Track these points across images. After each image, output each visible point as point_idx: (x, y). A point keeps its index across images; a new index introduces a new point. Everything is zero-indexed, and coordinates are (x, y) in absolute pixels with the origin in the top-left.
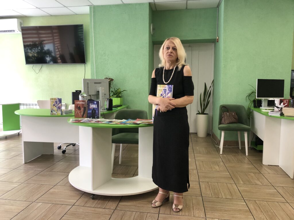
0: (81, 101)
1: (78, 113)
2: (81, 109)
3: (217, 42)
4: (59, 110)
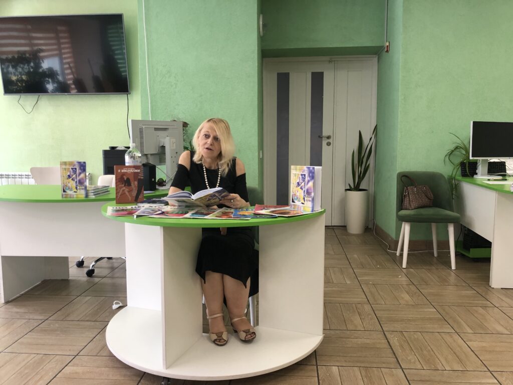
0: (129, 167)
1: (125, 193)
2: (132, 185)
3: (387, 51)
4: (81, 187)
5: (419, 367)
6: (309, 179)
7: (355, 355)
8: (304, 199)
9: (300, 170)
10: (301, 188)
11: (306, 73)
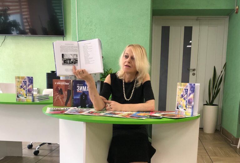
1: (59, 99)
3: (237, 12)
6: (190, 92)
11: (181, 26)
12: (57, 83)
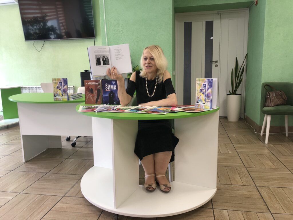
0: (93, 81)
1: (90, 98)
2: (94, 92)
3: (256, 4)
4: (65, 94)
5: (283, 212)
6: (208, 87)
7: (238, 202)
8: (205, 100)
9: (202, 81)
10: (203, 93)
11: (202, 21)
12: (88, 84)
